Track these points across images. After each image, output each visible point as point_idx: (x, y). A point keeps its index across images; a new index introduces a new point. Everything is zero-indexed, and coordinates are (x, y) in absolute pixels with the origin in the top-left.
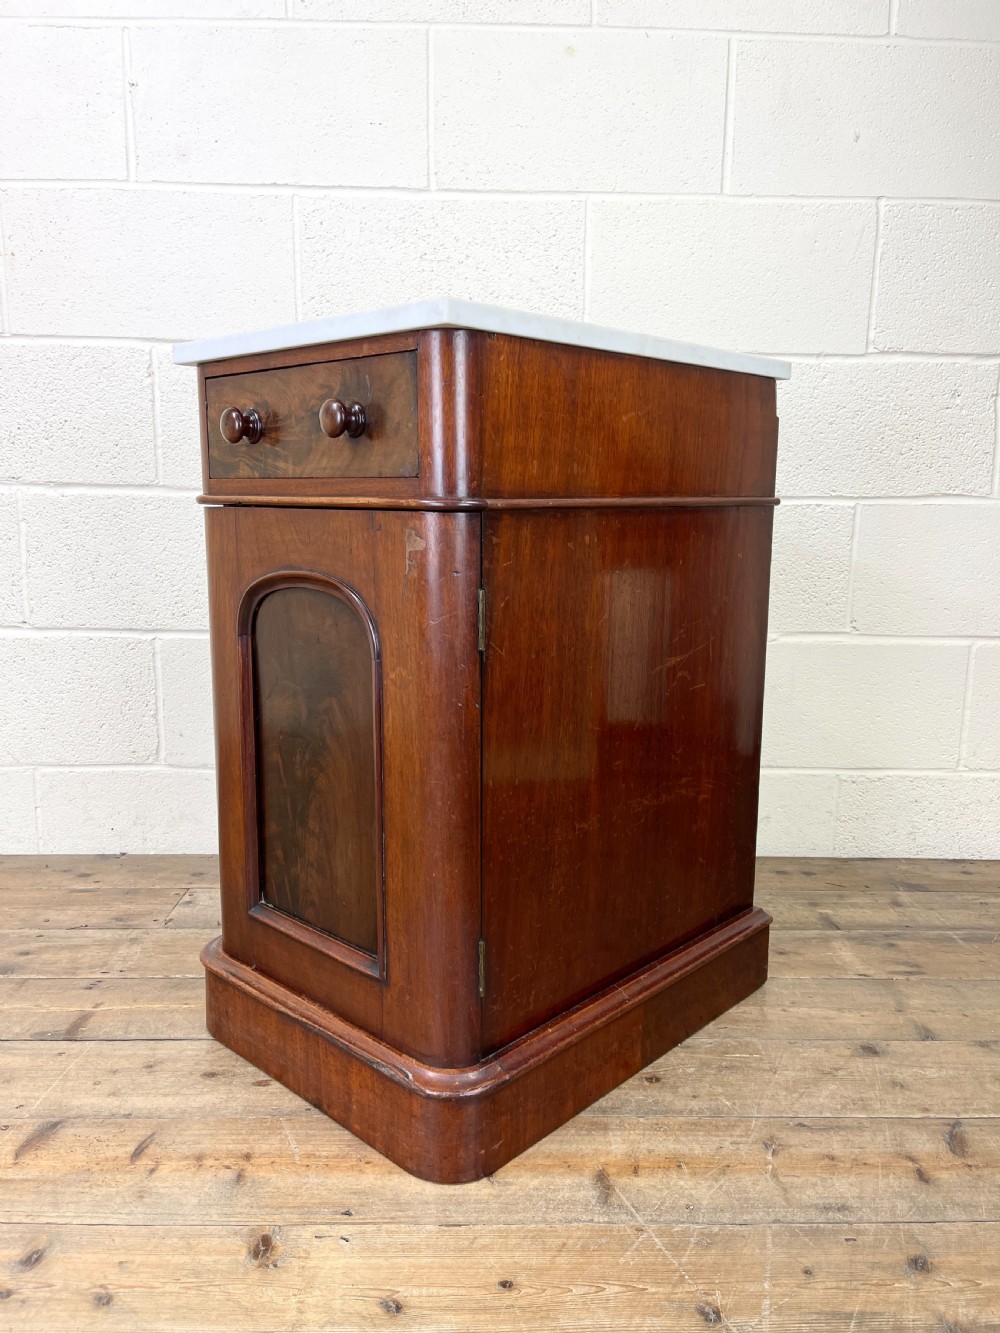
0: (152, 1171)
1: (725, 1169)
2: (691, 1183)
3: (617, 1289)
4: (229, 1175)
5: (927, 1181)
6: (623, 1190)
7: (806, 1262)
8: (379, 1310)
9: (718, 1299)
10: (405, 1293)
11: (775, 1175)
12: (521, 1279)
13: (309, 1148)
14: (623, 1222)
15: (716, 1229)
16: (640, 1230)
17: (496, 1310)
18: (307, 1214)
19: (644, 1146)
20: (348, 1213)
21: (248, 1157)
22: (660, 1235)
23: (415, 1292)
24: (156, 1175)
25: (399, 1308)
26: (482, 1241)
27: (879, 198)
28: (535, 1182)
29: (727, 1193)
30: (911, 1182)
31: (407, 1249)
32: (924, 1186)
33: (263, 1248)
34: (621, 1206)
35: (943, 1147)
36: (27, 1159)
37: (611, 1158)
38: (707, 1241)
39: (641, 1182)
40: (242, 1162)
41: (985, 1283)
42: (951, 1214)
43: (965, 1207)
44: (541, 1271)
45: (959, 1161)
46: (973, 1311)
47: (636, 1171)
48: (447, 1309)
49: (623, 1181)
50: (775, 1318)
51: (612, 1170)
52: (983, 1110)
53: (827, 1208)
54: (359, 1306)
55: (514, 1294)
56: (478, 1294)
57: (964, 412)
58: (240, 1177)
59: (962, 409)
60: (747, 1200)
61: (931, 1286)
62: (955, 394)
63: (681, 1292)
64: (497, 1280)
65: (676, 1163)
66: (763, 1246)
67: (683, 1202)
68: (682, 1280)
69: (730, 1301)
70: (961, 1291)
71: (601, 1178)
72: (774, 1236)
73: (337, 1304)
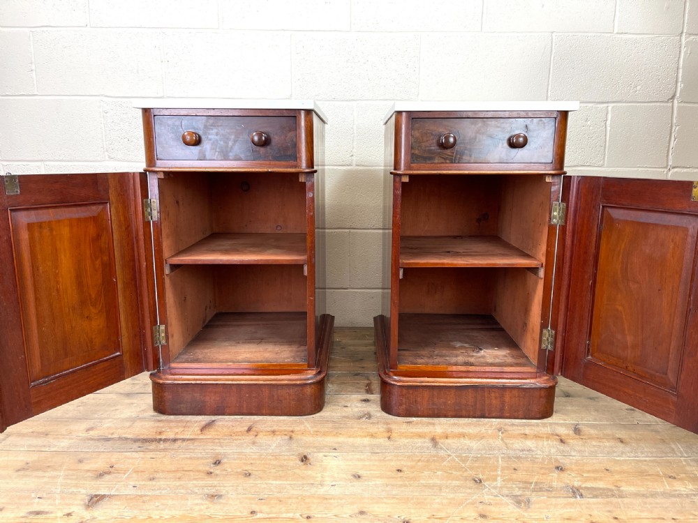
0: (256, 436)
1: (482, 438)
2: (468, 442)
3: (441, 472)
4: (287, 437)
5: (564, 443)
6: (442, 443)
7: (514, 466)
8: (352, 477)
9: (481, 477)
10: (360, 473)
11: (502, 440)
12: (405, 469)
13: (316, 429)
14: (442, 453)
15: (479, 456)
16: (449, 456)
17: (397, 478)
18: (319, 449)
19: (450, 430)
20: (335, 449)
21: (292, 432)
22: (457, 457)
23: (365, 472)
24: (257, 437)
25: (359, 477)
26: (387, 458)
27: (552, 33)
28: (407, 441)
29: (483, 445)
30: (557, 443)
31: (359, 460)
32: (563, 444)
33: (304, 459)
34: (441, 448)
35: (571, 432)
36: (206, 432)
37: (436, 434)
38: (476, 459)
39: (449, 441)
40: (291, 433)
41: (585, 475)
42: (573, 453)
43: (580, 451)
44: (412, 467)
45: (577, 437)
46: (580, 483)
47: (447, 437)
48: (378, 477)
49: (442, 441)
50: (502, 482)
51: (437, 437)
52: (589, 421)
53: (523, 450)
54: (344, 476)
55: (402, 473)
56: (389, 473)
57: (591, 128)
58: (291, 438)
59: (590, 127)
60: (491, 447)
61: (564, 475)
62: (587, 120)
63: (465, 474)
64: (395, 469)
65: (463, 435)
66: (498, 461)
67: (466, 447)
68: (466, 470)
69: (485, 477)
70: (575, 477)
71: (433, 440)
72: (502, 458)
73: (336, 475)
